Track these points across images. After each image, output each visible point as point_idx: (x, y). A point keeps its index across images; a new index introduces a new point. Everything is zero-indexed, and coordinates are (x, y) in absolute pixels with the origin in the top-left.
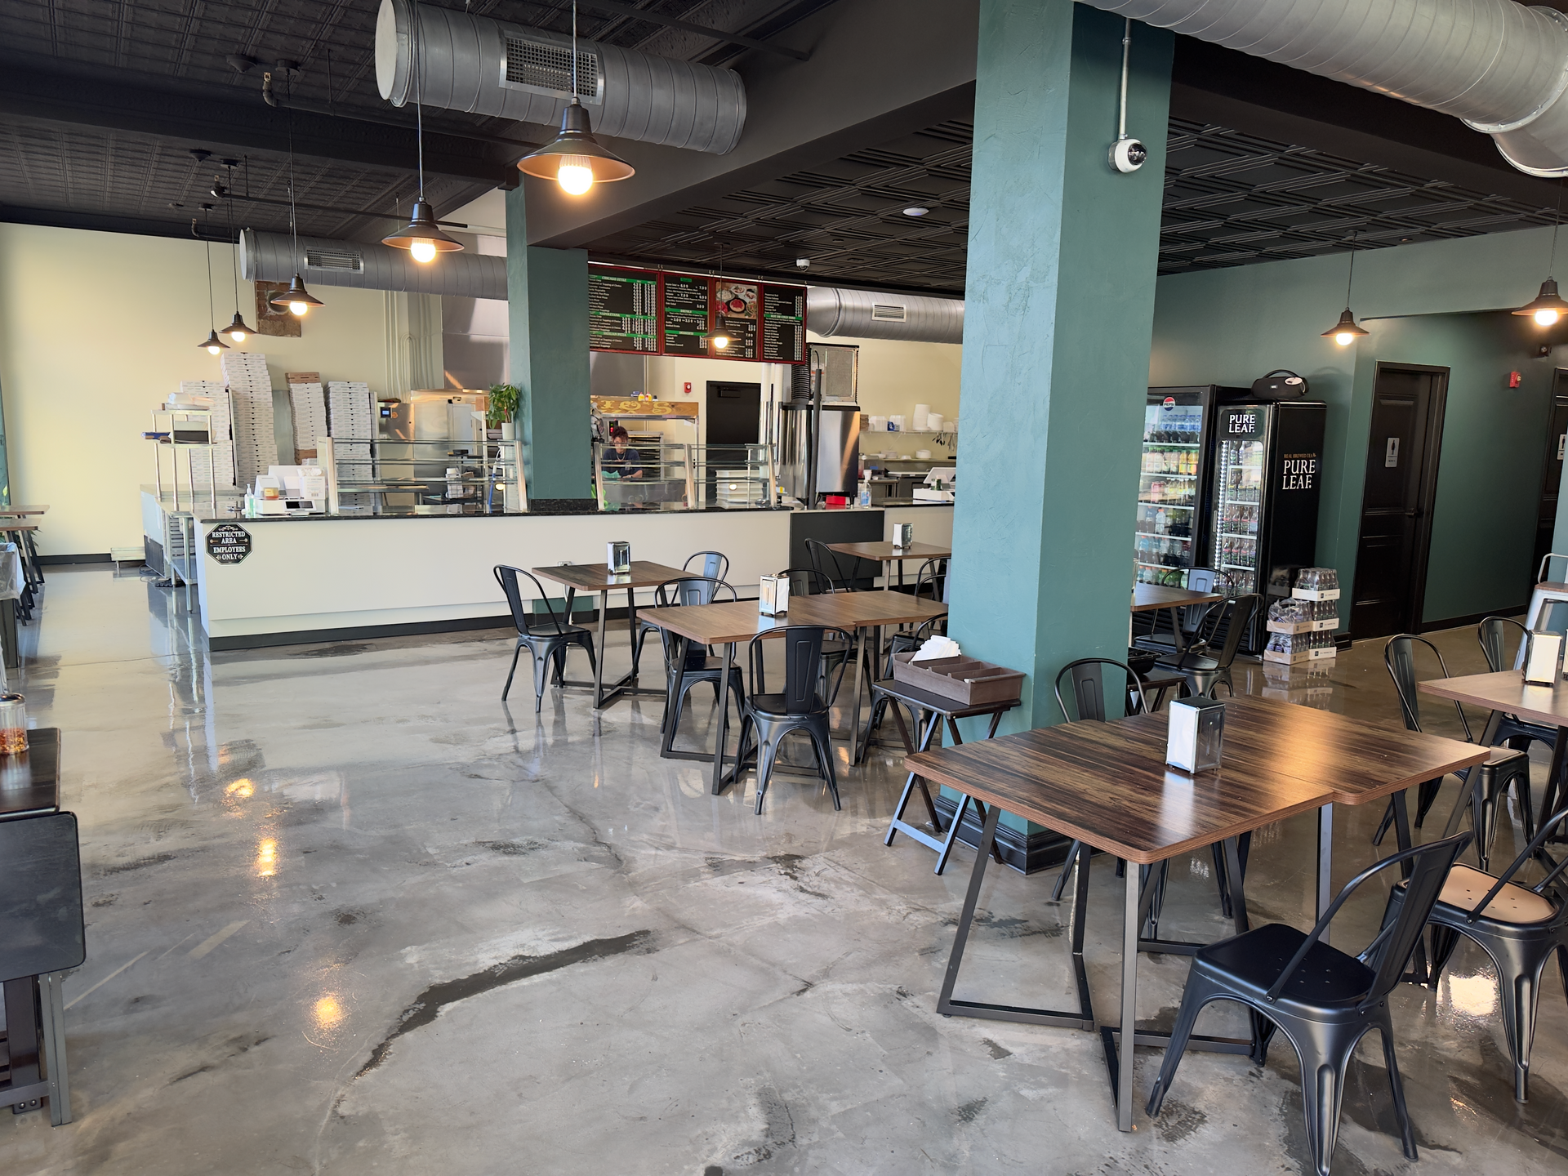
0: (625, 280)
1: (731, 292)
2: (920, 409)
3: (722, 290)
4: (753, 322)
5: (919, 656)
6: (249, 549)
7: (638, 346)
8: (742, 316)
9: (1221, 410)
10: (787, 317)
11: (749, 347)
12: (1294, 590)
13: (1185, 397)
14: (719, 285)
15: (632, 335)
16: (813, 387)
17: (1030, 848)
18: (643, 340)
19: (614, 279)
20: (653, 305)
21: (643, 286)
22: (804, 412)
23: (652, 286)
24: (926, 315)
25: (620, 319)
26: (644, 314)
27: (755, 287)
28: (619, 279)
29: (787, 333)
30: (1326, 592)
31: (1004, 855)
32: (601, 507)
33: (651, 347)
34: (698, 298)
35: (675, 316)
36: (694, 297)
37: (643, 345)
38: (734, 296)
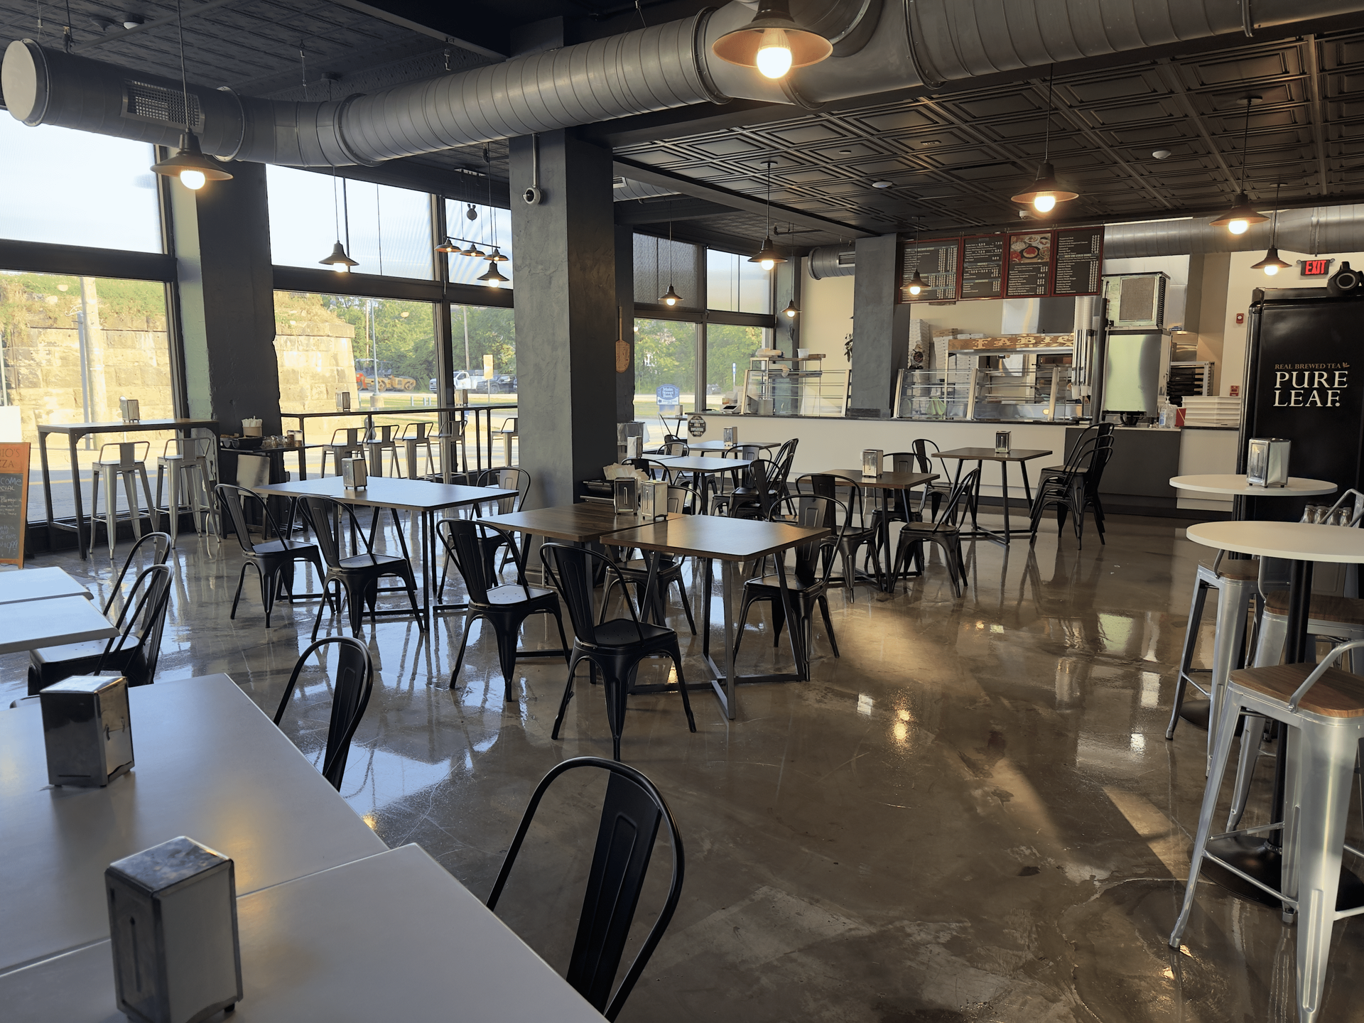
0: (933, 248)
1: (1025, 243)
3: (1016, 242)
4: (1044, 264)
6: (705, 430)
7: (940, 295)
8: (1035, 260)
10: (1082, 255)
11: (1042, 285)
14: (1014, 239)
15: (935, 288)
18: (945, 291)
19: (925, 249)
20: (955, 264)
21: (947, 250)
23: (954, 249)
25: (927, 277)
26: (946, 271)
27: (1050, 234)
28: (928, 249)
34: (994, 252)
35: (971, 270)
36: (990, 251)
37: (944, 294)
38: (1028, 245)
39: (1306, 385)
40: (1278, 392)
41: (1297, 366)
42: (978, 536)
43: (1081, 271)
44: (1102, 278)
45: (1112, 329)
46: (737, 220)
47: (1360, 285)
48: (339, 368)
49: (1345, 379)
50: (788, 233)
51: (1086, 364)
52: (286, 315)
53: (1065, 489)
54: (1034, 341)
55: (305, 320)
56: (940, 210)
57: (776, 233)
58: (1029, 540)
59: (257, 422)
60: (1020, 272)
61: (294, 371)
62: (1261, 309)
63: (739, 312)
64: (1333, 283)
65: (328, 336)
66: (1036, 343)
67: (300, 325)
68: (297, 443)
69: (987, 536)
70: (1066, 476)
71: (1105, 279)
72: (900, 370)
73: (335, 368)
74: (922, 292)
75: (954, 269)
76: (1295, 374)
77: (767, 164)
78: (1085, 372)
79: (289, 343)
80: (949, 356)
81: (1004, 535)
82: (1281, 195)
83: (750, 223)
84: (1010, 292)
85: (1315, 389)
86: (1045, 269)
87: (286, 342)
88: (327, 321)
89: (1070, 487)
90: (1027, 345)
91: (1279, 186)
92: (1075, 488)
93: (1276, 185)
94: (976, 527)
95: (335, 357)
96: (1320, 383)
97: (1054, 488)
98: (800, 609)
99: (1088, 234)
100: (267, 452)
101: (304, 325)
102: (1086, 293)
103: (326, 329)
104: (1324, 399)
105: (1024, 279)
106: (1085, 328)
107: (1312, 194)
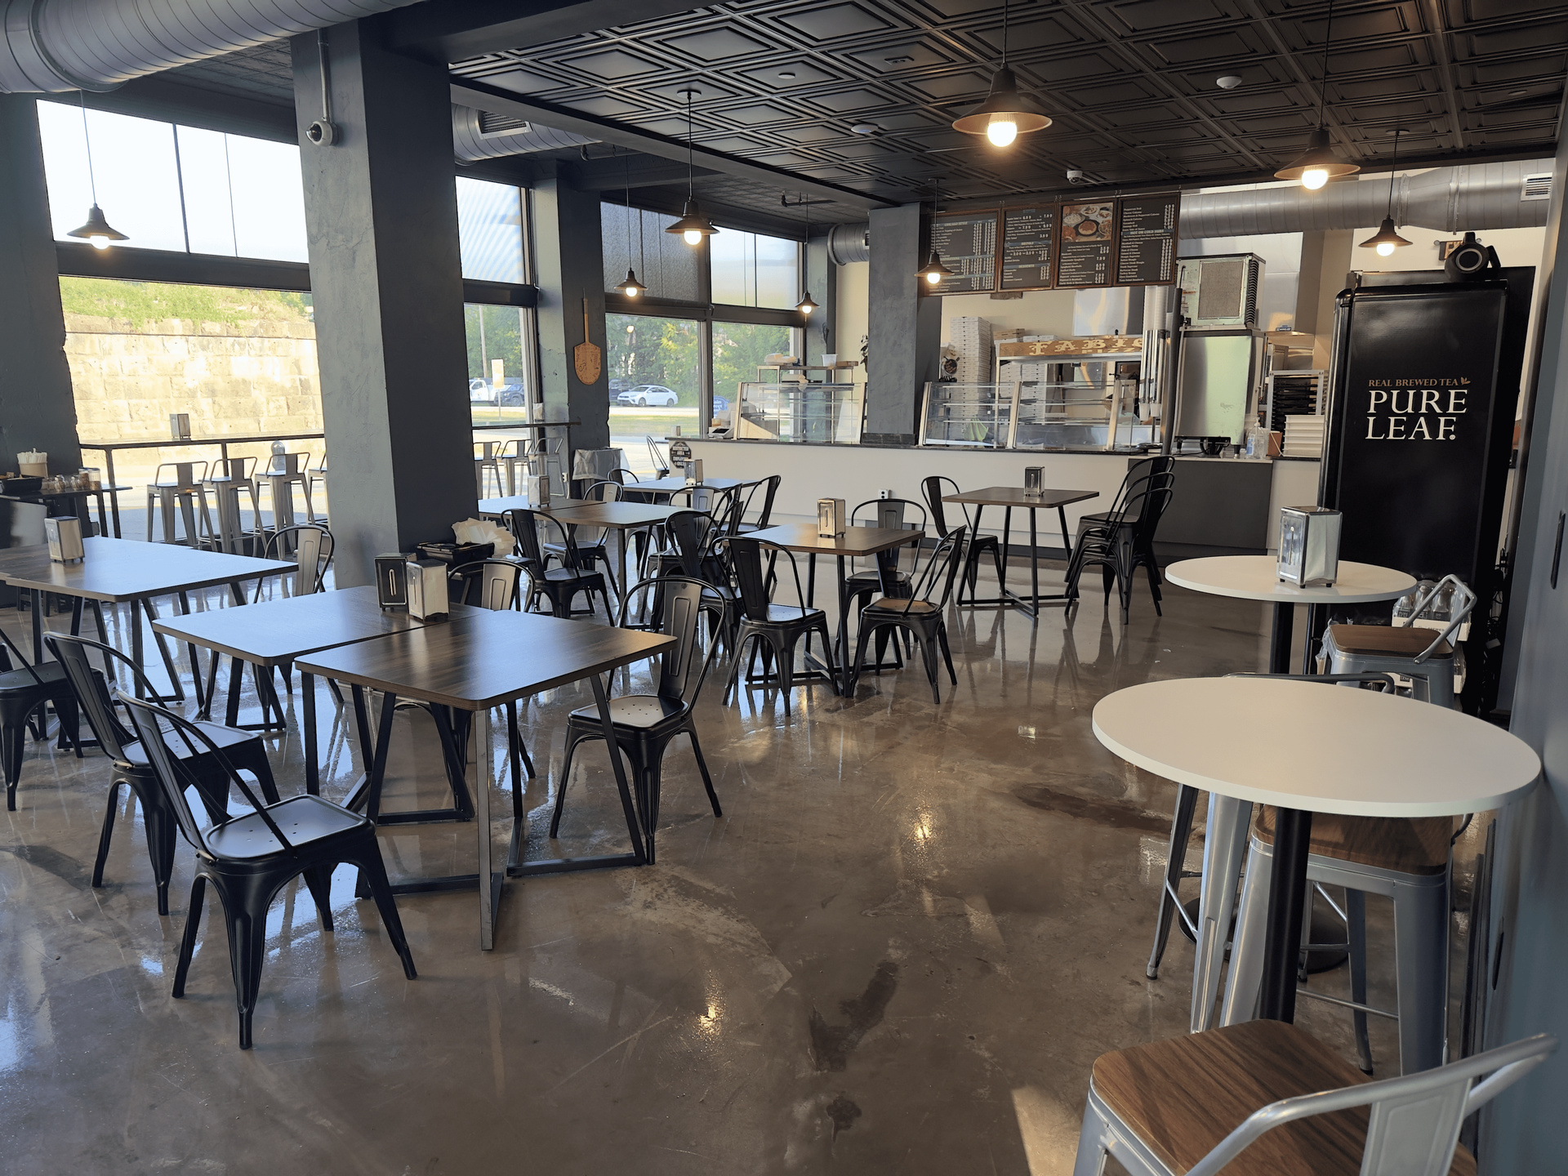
0: (966, 223)
1: (1081, 215)
3: (1070, 214)
4: (1104, 243)
7: (975, 285)
8: (1093, 239)
10: (1152, 232)
11: (1101, 272)
14: (1066, 210)
15: (969, 276)
18: (981, 279)
20: (993, 243)
23: (992, 224)
25: (960, 261)
26: (983, 253)
27: (1111, 204)
28: (960, 223)
34: (1042, 227)
35: (1014, 251)
36: (1037, 227)
37: (981, 283)
38: (1084, 218)
39: (1410, 410)
40: (1371, 419)
41: (1398, 383)
42: (1006, 604)
43: (1151, 250)
44: (1177, 262)
45: (1189, 329)
46: (740, 187)
47: (1490, 266)
48: (303, 378)
49: (1463, 401)
50: (799, 204)
51: (1157, 375)
52: (232, 312)
53: (1109, 544)
54: (1103, 345)
55: (257, 318)
56: (960, 168)
57: (785, 204)
58: (1064, 608)
59: (37, 457)
60: (1074, 254)
61: (244, 381)
62: (1351, 301)
63: (756, 308)
64: (1451, 262)
65: (287, 337)
66: (1106, 347)
67: (252, 324)
68: (93, 484)
69: (1014, 604)
70: (1109, 527)
71: (1181, 263)
72: (927, 384)
73: (297, 377)
74: (943, 281)
75: (993, 249)
76: (1395, 393)
77: (686, 93)
78: (1156, 385)
79: (236, 346)
80: (1001, 365)
81: (1031, 602)
82: (1402, 148)
83: (758, 191)
84: (1062, 281)
85: (1423, 415)
86: (1105, 250)
87: (233, 345)
88: (285, 319)
89: (1115, 542)
90: (1095, 350)
91: (1397, 135)
92: (1121, 543)
93: (1394, 133)
94: (1004, 591)
95: (297, 364)
96: (1429, 406)
97: (1095, 543)
98: (640, 756)
99: (1158, 204)
100: (45, 498)
101: (255, 323)
102: (1156, 281)
103: (284, 328)
104: (1434, 428)
105: (1080, 263)
106: (1156, 327)
107: (1444, 147)
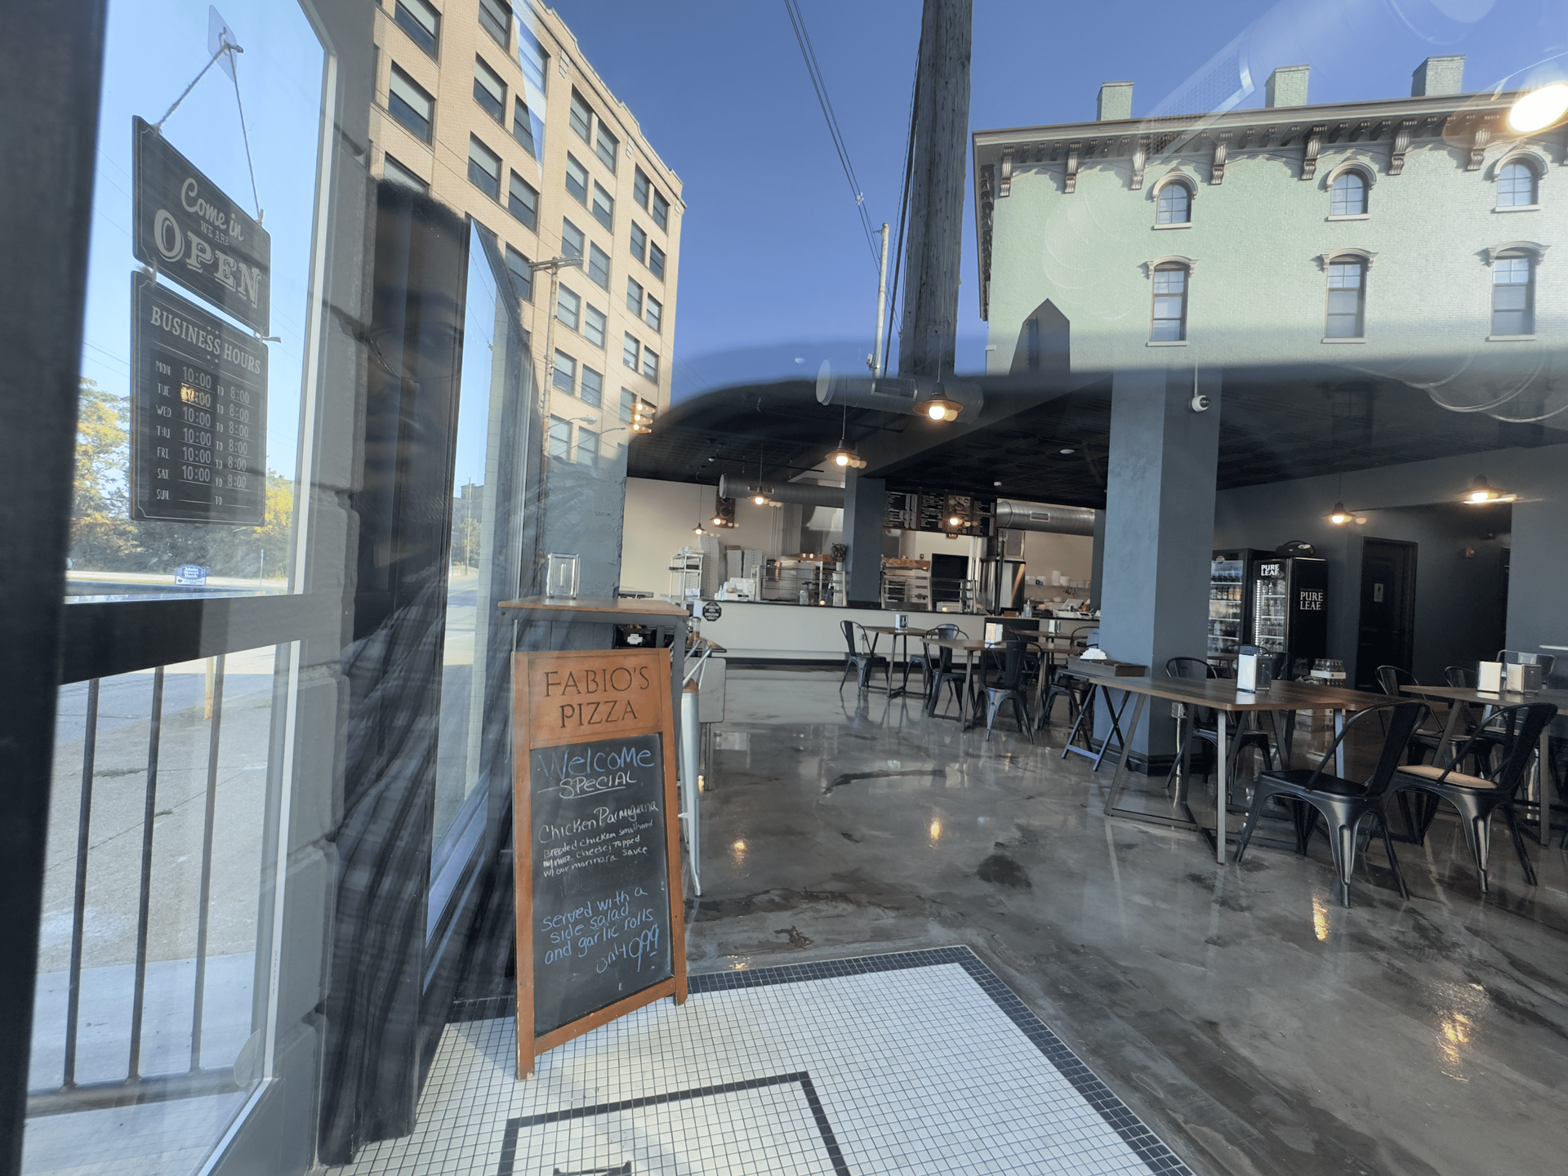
1: (956, 501)
2: (1055, 574)
3: (952, 499)
5: (1082, 657)
7: (907, 526)
9: (1256, 562)
12: (1312, 671)
13: (1232, 556)
14: (950, 497)
15: (904, 521)
16: (999, 550)
17: (1150, 762)
18: (910, 523)
19: (897, 493)
20: (916, 506)
21: (911, 497)
22: (993, 564)
23: (915, 497)
24: (1062, 519)
25: (899, 513)
26: (911, 510)
27: (970, 498)
28: (899, 493)
29: (985, 522)
30: (1335, 673)
31: (1133, 767)
32: (883, 606)
33: (914, 527)
35: (926, 511)
36: (937, 502)
40: (1300, 603)
75: (916, 509)
106: (978, 557)
